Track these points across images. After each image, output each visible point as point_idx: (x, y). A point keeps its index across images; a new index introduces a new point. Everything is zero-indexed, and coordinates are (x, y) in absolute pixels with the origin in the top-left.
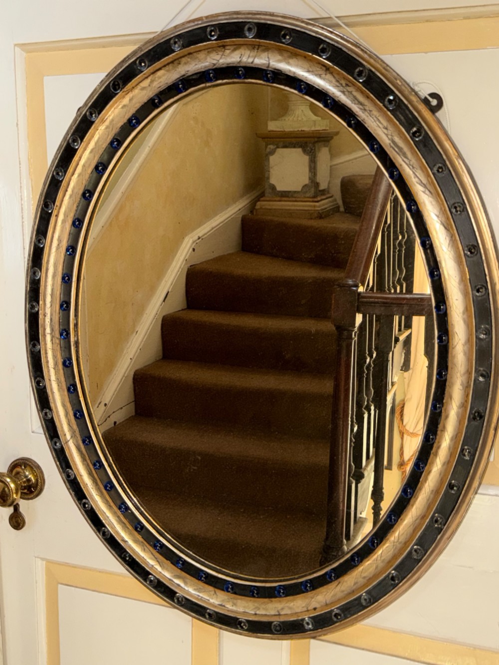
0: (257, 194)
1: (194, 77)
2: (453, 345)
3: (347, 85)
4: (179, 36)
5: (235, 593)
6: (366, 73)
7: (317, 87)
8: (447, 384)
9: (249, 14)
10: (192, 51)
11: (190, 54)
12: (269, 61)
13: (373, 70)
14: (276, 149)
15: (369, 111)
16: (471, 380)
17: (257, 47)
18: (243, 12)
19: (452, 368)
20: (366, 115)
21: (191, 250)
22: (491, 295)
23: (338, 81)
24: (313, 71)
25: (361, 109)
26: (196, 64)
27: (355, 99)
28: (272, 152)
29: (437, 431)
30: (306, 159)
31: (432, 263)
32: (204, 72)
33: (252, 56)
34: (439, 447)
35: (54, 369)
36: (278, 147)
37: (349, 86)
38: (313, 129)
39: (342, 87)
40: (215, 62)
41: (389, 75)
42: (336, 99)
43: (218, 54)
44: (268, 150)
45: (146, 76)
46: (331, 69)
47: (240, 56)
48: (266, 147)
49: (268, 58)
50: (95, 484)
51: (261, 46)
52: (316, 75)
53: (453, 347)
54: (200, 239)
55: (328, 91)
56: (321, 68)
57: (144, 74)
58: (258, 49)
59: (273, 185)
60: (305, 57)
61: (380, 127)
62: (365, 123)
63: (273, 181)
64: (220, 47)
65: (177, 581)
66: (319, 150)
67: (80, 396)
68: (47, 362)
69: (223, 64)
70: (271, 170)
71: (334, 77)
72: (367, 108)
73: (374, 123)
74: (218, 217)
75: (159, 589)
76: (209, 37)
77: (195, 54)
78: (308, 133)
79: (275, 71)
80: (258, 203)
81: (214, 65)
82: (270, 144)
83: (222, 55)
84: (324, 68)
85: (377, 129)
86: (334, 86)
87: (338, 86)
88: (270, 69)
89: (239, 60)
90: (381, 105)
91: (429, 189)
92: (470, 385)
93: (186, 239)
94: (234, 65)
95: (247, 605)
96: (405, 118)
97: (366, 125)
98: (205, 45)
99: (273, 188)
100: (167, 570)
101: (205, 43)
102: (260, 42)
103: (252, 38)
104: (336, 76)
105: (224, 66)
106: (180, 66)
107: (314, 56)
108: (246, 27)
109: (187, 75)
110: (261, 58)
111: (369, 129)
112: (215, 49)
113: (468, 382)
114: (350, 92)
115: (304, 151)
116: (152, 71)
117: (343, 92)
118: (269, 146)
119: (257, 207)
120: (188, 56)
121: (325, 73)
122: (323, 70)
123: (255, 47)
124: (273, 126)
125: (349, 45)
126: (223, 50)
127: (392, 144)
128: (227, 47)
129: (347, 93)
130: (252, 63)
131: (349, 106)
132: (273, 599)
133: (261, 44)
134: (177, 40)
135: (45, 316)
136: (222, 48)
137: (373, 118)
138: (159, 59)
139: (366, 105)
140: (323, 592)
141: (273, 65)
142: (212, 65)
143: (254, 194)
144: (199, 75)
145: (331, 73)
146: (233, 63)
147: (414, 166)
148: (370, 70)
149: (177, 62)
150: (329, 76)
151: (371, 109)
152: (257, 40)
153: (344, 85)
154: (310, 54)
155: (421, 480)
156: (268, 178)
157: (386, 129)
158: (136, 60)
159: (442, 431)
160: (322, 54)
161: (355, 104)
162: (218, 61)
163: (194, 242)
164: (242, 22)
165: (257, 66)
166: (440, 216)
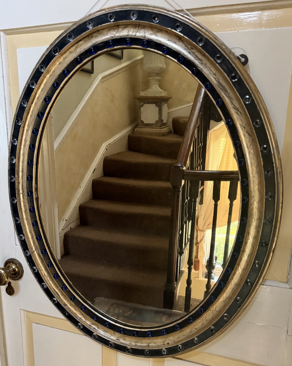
0: (135, 125)
1: (101, 45)
2: (251, 203)
3: (192, 48)
4: (91, 20)
5: (125, 334)
6: (204, 40)
7: (174, 50)
8: (247, 225)
9: (133, 5)
10: (99, 29)
11: (98, 31)
12: (145, 34)
13: (208, 38)
14: (144, 104)
15: (205, 64)
16: (261, 223)
17: (138, 26)
18: (130, 5)
19: (250, 216)
20: (203, 66)
21: (105, 149)
22: (275, 174)
23: (186, 46)
24: (171, 40)
25: (200, 63)
26: (102, 37)
27: (196, 57)
28: (142, 106)
29: (240, 251)
30: (157, 109)
31: (240, 155)
32: (106, 42)
33: (135, 32)
34: (241, 260)
35: (25, 212)
36: (145, 103)
37: (193, 49)
38: (160, 95)
39: (189, 50)
40: (113, 35)
41: (217, 42)
42: (185, 57)
43: (115, 31)
44: (140, 105)
45: (72, 44)
46: (182, 38)
47: (128, 31)
48: (139, 103)
49: (145, 32)
50: (49, 275)
51: (140, 25)
52: (173, 42)
53: (251, 204)
54: (110, 145)
55: (180, 52)
56: (176, 38)
57: (71, 43)
58: (138, 27)
59: (143, 121)
60: (167, 32)
61: (211, 74)
62: (203, 71)
63: (142, 119)
64: (115, 26)
65: (93, 326)
66: (163, 105)
67: (40, 228)
68: (21, 209)
69: (118, 37)
70: (142, 114)
71: (184, 44)
72: (204, 62)
73: (208, 71)
74: (118, 135)
75: (84, 330)
76: (109, 19)
77: (101, 31)
78: (158, 97)
79: (149, 40)
80: (136, 129)
81: (112, 37)
82: (141, 102)
83: (117, 31)
84: (178, 38)
85: (210, 75)
86: (184, 49)
87: (186, 49)
88: (145, 39)
89: (127, 34)
90: (213, 60)
91: (240, 111)
92: (261, 226)
93: (103, 145)
94: (124, 37)
95: (131, 340)
96: (227, 68)
97: (203, 73)
98: (107, 25)
99: (142, 122)
100: (88, 320)
101: (107, 24)
102: (139, 22)
103: (135, 20)
104: (185, 43)
105: (118, 38)
106: (92, 39)
107: (172, 30)
108: (132, 13)
109: (97, 44)
110: (140, 33)
111: (205, 75)
112: (113, 28)
113: (259, 225)
114: (194, 53)
115: (157, 105)
116: (76, 41)
117: (189, 53)
118: (141, 103)
119: (135, 131)
120: (97, 32)
121: (178, 41)
122: (177, 39)
123: (137, 26)
124: (142, 94)
125: (194, 24)
126: (118, 28)
127: (218, 84)
128: (120, 27)
129: (191, 53)
130: (135, 35)
131: (193, 61)
132: (145, 338)
133: (141, 24)
134: (90, 22)
135: (19, 184)
136: (117, 27)
137: (207, 68)
138: (80, 34)
139: (203, 61)
140: (173, 335)
141: (147, 37)
142: (111, 37)
143: (134, 125)
144: (103, 44)
145: (182, 41)
146: (124, 36)
147: (231, 97)
148: (206, 39)
149: (91, 36)
150: (181, 43)
151: (206, 63)
152: (138, 21)
153: (190, 48)
154: (170, 29)
155: (230, 278)
156: (140, 118)
157: (215, 75)
158: (67, 35)
159: (242, 251)
160: (177, 29)
161: (196, 60)
162: (115, 35)
163: (107, 146)
164: (129, 10)
165: (138, 38)
166: (246, 128)
